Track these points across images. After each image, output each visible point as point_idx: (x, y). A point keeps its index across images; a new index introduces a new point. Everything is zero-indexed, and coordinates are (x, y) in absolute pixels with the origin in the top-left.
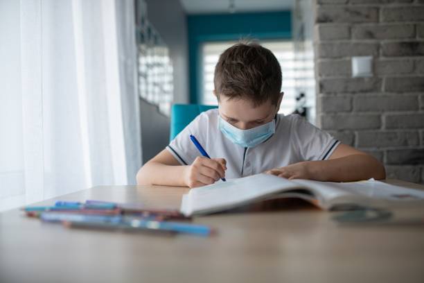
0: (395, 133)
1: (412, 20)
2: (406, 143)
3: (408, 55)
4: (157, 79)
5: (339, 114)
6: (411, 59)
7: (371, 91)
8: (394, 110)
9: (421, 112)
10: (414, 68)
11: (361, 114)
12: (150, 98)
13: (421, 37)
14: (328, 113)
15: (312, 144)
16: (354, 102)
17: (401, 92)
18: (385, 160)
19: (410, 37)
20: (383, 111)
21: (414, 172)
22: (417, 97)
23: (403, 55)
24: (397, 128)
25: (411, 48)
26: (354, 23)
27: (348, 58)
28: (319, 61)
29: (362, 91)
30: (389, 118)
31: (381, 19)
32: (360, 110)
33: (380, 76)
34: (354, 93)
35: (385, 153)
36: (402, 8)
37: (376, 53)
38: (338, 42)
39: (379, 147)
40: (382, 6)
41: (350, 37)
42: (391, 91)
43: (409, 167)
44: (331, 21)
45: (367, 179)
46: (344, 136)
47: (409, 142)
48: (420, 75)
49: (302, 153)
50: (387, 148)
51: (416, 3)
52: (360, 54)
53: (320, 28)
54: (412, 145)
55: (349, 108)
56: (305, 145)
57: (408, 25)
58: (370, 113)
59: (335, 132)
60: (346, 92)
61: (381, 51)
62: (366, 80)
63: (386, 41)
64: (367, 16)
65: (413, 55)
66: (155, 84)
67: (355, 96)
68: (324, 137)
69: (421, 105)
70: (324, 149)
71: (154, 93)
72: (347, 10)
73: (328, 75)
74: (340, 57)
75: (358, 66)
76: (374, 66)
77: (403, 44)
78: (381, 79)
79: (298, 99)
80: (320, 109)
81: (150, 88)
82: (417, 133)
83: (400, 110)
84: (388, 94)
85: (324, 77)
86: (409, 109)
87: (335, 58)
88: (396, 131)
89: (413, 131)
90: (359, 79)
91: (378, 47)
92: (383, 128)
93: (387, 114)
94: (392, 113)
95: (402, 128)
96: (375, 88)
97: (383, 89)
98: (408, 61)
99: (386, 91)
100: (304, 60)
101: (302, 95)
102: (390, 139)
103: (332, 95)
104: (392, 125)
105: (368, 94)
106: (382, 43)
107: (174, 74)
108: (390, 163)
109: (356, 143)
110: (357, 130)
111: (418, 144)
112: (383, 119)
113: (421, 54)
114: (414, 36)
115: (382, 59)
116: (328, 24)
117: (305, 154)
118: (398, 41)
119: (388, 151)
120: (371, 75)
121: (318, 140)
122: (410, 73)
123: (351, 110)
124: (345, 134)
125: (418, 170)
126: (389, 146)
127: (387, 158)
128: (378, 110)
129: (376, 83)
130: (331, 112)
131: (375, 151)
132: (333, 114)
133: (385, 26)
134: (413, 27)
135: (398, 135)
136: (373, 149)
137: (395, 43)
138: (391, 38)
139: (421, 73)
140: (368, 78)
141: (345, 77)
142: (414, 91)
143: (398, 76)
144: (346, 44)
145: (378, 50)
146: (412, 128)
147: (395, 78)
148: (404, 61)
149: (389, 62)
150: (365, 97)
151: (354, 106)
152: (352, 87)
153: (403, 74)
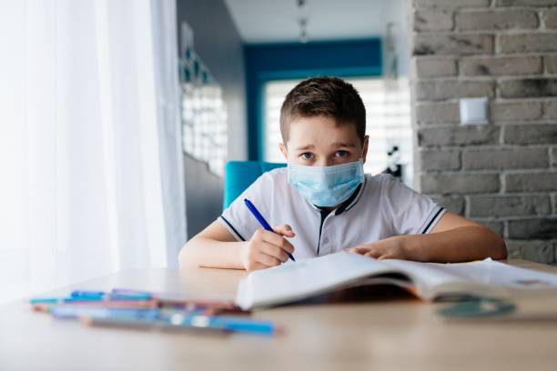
0: (519, 198)
1: (538, 51)
2: (533, 211)
3: (533, 95)
4: (206, 129)
5: (444, 173)
6: (538, 100)
7: (485, 142)
8: (517, 168)
9: (552, 170)
10: (543, 112)
11: (473, 172)
12: (197, 153)
13: (552, 72)
14: (429, 171)
15: (409, 212)
16: (463, 158)
17: (524, 144)
18: (506, 234)
19: (535, 73)
20: (502, 169)
21: (545, 249)
22: (546, 151)
23: (527, 96)
24: (521, 191)
25: (538, 87)
26: (463, 55)
27: (454, 101)
28: (417, 104)
29: (474, 143)
30: (510, 177)
31: (498, 49)
32: (471, 169)
33: (497, 124)
34: (463, 145)
35: (506, 224)
36: (524, 35)
37: (491, 94)
38: (441, 80)
39: (497, 216)
40: (498, 34)
41: (457, 74)
42: (512, 143)
43: (538, 243)
44: (432, 53)
45: (482, 259)
46: (452, 203)
47: (538, 210)
48: (551, 122)
49: (396, 225)
50: (508, 218)
51: (543, 29)
52: (471, 96)
53: (418, 61)
54: (541, 213)
55: (457, 166)
56: (400, 214)
57: (533, 57)
58: (485, 172)
59: (439, 196)
60: (452, 144)
61: (498, 91)
62: (479, 128)
63: (505, 78)
64: (479, 47)
65: (541, 95)
66: (204, 135)
67: (465, 150)
68: (424, 203)
69: (552, 161)
70: (424, 218)
71: (202, 146)
72: (452, 38)
73: (430, 123)
74: (445, 99)
75: (469, 111)
76: (489, 111)
77: (526, 82)
78: (499, 128)
79: (390, 154)
80: (419, 168)
81: (198, 140)
82: (549, 198)
83: (525, 167)
84: (509, 146)
85: (423, 126)
86: (536, 166)
87: (439, 100)
88: (520, 195)
89: (542, 194)
90: (470, 128)
91: (494, 85)
92: (502, 192)
93: (508, 172)
94: (513, 172)
95: (527, 191)
96: (491, 139)
97: (501, 140)
98: (534, 103)
99: (506, 142)
100: (397, 103)
101: (396, 149)
102: (512, 206)
103: (435, 149)
104: (515, 187)
105: (482, 147)
106: (500, 80)
107: (229, 122)
108: (513, 238)
109: (468, 211)
110: (468, 193)
111: (550, 212)
112: (503, 179)
113: (550, 95)
114: (541, 72)
115: (499, 101)
116: (429, 57)
117: (400, 225)
118: (521, 77)
119: (510, 222)
120: (486, 122)
121: (416, 207)
122: (536, 119)
123: (460, 168)
124: (452, 200)
125: (551, 247)
126: (510, 215)
127: (510, 230)
128: (495, 168)
129: (492, 132)
130: (433, 170)
131: (492, 222)
132: (436, 173)
133: (504, 59)
134: (539, 60)
135: (523, 199)
136: (490, 219)
137: (517, 81)
138: (512, 74)
139: (551, 119)
140: (481, 125)
141: (452, 125)
142: (543, 143)
143: (521, 123)
144: (453, 82)
145: (494, 90)
146: (541, 191)
147: (516, 127)
148: (529, 103)
149: (509, 104)
150: (478, 151)
151: (464, 163)
152: (461, 138)
153: (527, 120)
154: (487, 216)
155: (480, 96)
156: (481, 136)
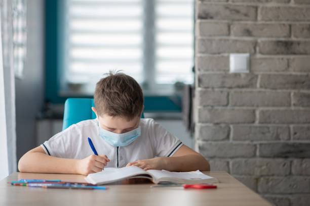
0: (268, 128)
1: (288, 20)
2: (277, 138)
3: (282, 53)
5: (216, 108)
6: (286, 57)
7: (246, 86)
8: (268, 106)
9: (293, 108)
10: (288, 66)
11: (236, 108)
13: (296, 37)
14: (204, 106)
16: (230, 97)
17: (274, 88)
18: (258, 153)
19: (285, 37)
20: (258, 106)
21: (284, 165)
22: (290, 94)
23: (278, 53)
24: (270, 123)
25: (286, 47)
26: (233, 20)
27: (226, 55)
28: (198, 55)
29: (238, 87)
30: (263, 112)
31: (259, 18)
32: (235, 105)
33: (256, 73)
34: (230, 88)
35: (258, 146)
36: (279, 8)
37: (253, 51)
38: (217, 38)
39: (252, 141)
40: (260, 5)
41: (229, 34)
42: (266, 88)
43: (280, 160)
44: (212, 18)
47: (281, 137)
48: (294, 73)
50: (260, 142)
51: (292, 4)
52: (238, 52)
53: (200, 24)
54: (284, 138)
55: (225, 103)
57: (284, 25)
58: (245, 108)
59: (211, 125)
60: (223, 87)
61: (258, 49)
62: (243, 76)
63: (264, 39)
64: (246, 15)
65: (287, 54)
67: (232, 91)
69: (293, 102)
72: (227, 8)
73: (207, 70)
74: (219, 53)
75: (236, 63)
76: (250, 63)
77: (278, 42)
78: (257, 76)
80: (198, 103)
82: (289, 128)
83: (273, 106)
84: (263, 90)
85: (202, 72)
86: (282, 105)
87: (215, 54)
88: (269, 125)
89: (285, 125)
90: (236, 75)
91: (255, 44)
92: (257, 123)
93: (261, 109)
94: (265, 109)
95: (274, 123)
96: (251, 84)
97: (258, 85)
98: (282, 59)
99: (261, 87)
102: (263, 133)
103: (210, 89)
104: (265, 120)
105: (244, 90)
106: (259, 40)
108: (262, 156)
109: (231, 136)
110: (232, 123)
111: (289, 139)
112: (258, 113)
113: (294, 54)
114: (290, 36)
115: (258, 56)
116: (209, 21)
118: (274, 39)
119: (261, 145)
120: (248, 72)
122: (283, 71)
123: (227, 105)
124: (221, 127)
125: (289, 164)
126: (261, 140)
127: (260, 151)
128: (253, 106)
129: (252, 79)
130: (208, 106)
131: (249, 145)
132: (210, 108)
133: (263, 24)
134: (288, 27)
135: (271, 129)
136: (247, 142)
137: (272, 42)
138: (268, 37)
139: (294, 71)
140: (244, 74)
141: (223, 72)
142: (287, 89)
143: (273, 73)
144: (225, 40)
145: (255, 48)
146: (284, 123)
147: (269, 75)
148: (279, 59)
149: (265, 59)
150: (241, 92)
151: (230, 101)
152: (229, 83)
153: (277, 71)
154: (245, 140)
155: (244, 52)
156: (243, 82)
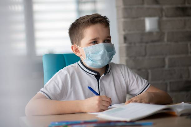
0: (174, 70)
2: (181, 77)
3: (180, 16)
5: (138, 58)
6: (183, 18)
7: (158, 41)
8: (173, 54)
9: (190, 55)
10: (185, 25)
11: (152, 57)
13: (189, 3)
14: (130, 57)
16: (147, 50)
17: (177, 42)
18: (169, 89)
19: (181, 4)
20: (166, 55)
22: (187, 45)
23: (177, 16)
24: (175, 66)
25: (183, 11)
27: (142, 19)
28: (122, 20)
29: (153, 41)
30: (170, 60)
32: (151, 55)
33: (163, 31)
34: (147, 43)
35: (168, 84)
37: (160, 15)
38: (135, 7)
39: (164, 80)
41: (143, 3)
42: (171, 41)
43: (184, 93)
46: (142, 73)
47: (183, 76)
48: (189, 30)
50: (170, 81)
52: (150, 16)
58: (158, 57)
60: (141, 42)
61: (164, 14)
62: (155, 34)
63: (167, 6)
65: (184, 16)
67: (148, 45)
69: (190, 50)
73: (130, 30)
74: (137, 18)
75: (149, 24)
76: (160, 24)
77: (178, 8)
78: (164, 33)
82: (188, 70)
83: (177, 54)
84: (169, 43)
85: (127, 32)
86: (182, 53)
87: (134, 18)
88: (175, 68)
89: (185, 68)
90: (150, 33)
91: (162, 10)
92: (167, 67)
93: (169, 57)
94: (172, 56)
95: (178, 66)
96: (160, 39)
97: (166, 39)
98: (181, 20)
99: (168, 40)
102: (171, 74)
103: (133, 45)
104: (172, 64)
105: (157, 44)
106: (164, 7)
108: (172, 91)
109: (150, 77)
110: (150, 69)
111: (189, 77)
112: (167, 60)
113: (188, 16)
114: (184, 3)
115: (164, 18)
118: (174, 6)
119: (170, 83)
120: (158, 30)
122: (182, 28)
123: (145, 55)
126: (170, 79)
127: (170, 87)
128: (163, 55)
129: (161, 35)
132: (133, 58)
135: (176, 71)
136: (161, 82)
137: (173, 8)
138: (170, 4)
139: (189, 28)
140: (156, 32)
141: (141, 32)
142: (185, 41)
143: (175, 30)
144: (141, 8)
145: (162, 13)
146: (184, 66)
147: (173, 33)
148: (178, 20)
149: (169, 20)
150: (155, 46)
151: (148, 52)
152: (146, 39)
153: (178, 29)
155: (155, 16)
156: (155, 38)
